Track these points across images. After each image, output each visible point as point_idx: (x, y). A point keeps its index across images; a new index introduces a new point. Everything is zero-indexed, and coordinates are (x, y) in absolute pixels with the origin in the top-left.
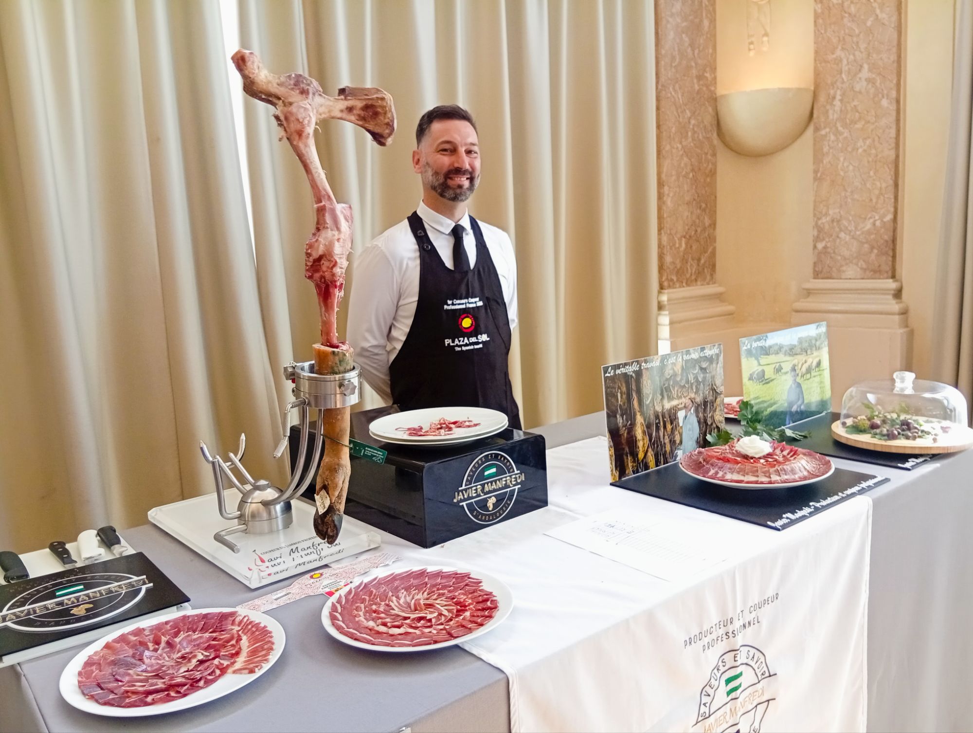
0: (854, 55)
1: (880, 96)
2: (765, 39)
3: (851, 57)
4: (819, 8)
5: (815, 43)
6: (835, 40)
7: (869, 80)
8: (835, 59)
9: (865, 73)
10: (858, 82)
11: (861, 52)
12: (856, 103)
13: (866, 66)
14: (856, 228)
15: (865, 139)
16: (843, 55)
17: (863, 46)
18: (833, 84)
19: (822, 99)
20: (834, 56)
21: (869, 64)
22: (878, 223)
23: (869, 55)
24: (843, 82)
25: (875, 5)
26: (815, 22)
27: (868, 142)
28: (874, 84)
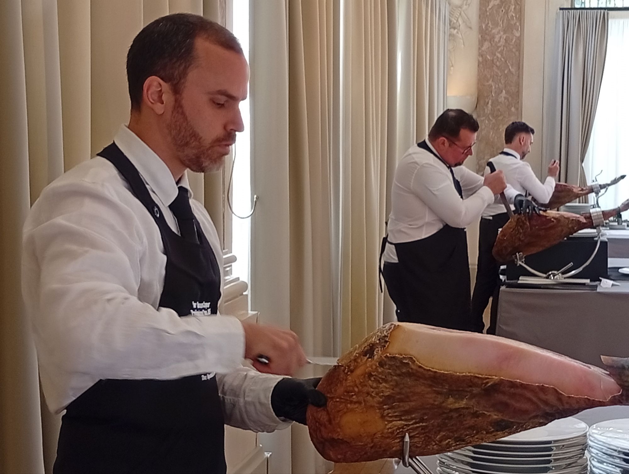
0: (498, 85)
1: (511, 106)
2: (452, 68)
3: (497, 86)
4: (481, 59)
5: (478, 75)
6: (489, 76)
7: (505, 98)
8: (489, 85)
9: (504, 94)
10: (500, 98)
11: (502, 84)
12: (499, 107)
13: (504, 91)
16: (493, 84)
17: (503, 82)
18: (487, 97)
19: (482, 102)
20: (488, 84)
21: (505, 91)
23: (505, 87)
24: (493, 97)
25: (509, 64)
26: (478, 66)
28: (508, 100)
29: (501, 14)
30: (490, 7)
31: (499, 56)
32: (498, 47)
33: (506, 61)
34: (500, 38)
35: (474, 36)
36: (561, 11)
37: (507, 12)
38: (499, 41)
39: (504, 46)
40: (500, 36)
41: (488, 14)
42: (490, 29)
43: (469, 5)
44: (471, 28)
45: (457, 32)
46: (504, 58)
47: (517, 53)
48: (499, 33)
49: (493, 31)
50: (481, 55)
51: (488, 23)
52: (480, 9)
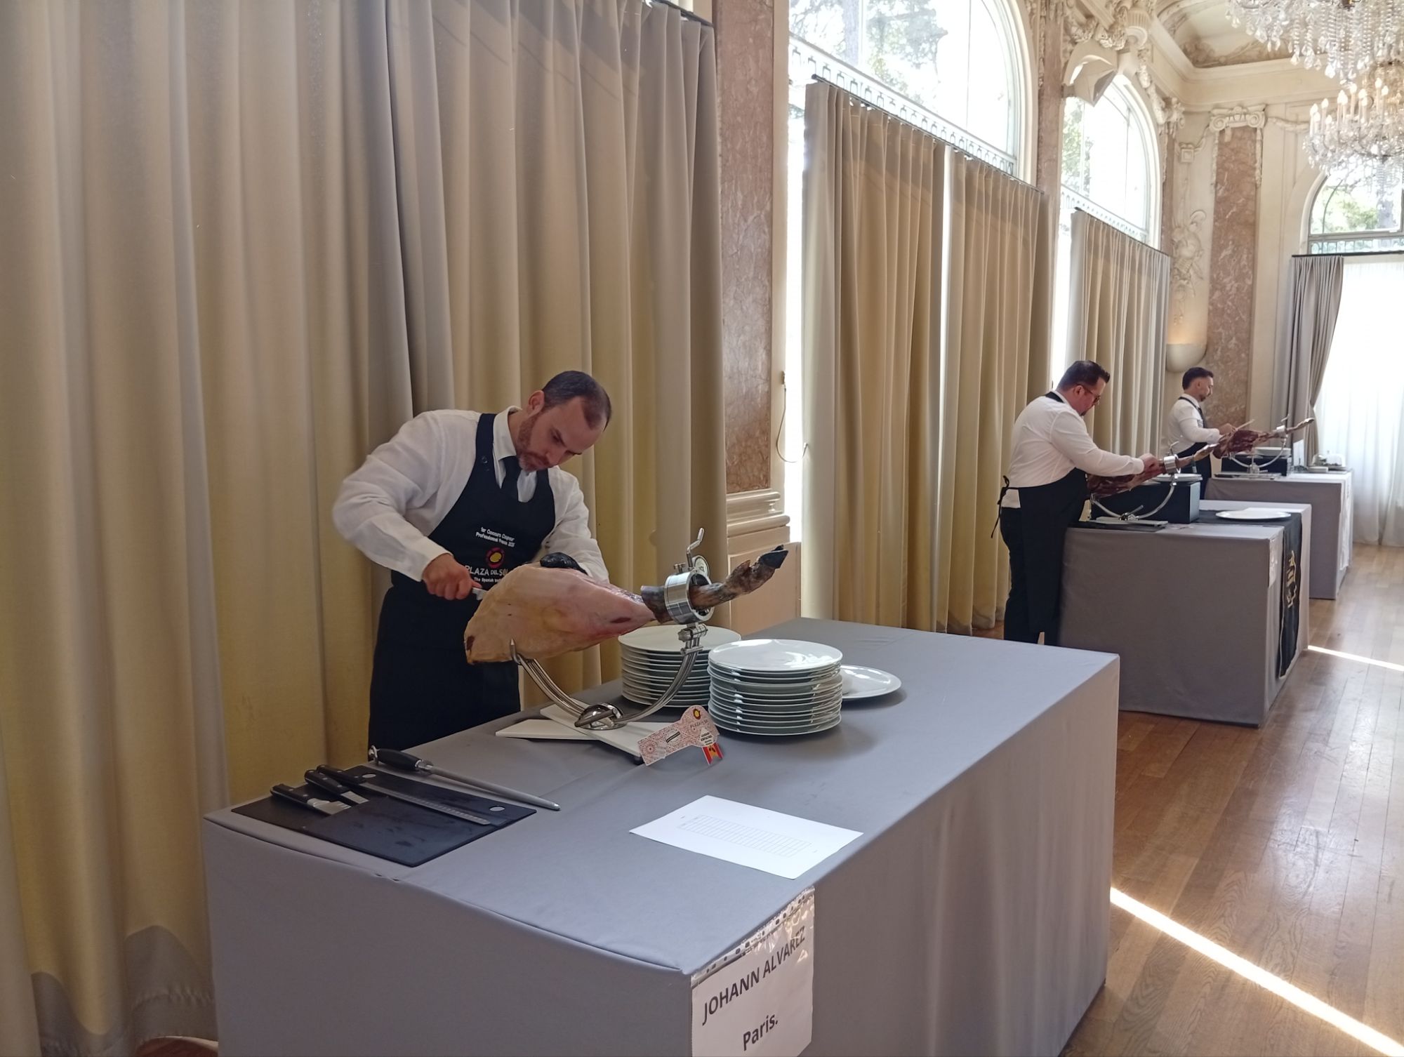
1: (1241, 352)
2: (1181, 317)
3: (1227, 333)
4: (1211, 308)
5: (1208, 323)
6: (1219, 324)
7: (1235, 344)
9: (1234, 341)
10: (1230, 345)
11: (1232, 331)
12: (1228, 354)
13: (1234, 338)
14: (1227, 410)
15: (1232, 371)
16: (1222, 331)
17: (1233, 328)
18: (1217, 343)
19: (1211, 349)
20: (1218, 331)
21: (1236, 337)
22: (1238, 409)
23: (1236, 333)
24: (1222, 343)
25: (1240, 312)
26: (1209, 314)
27: (1234, 371)
28: (1238, 346)
29: (1233, 263)
30: (1222, 257)
31: (1230, 304)
32: (1230, 296)
33: (1237, 309)
34: (1232, 286)
35: (1205, 286)
36: (1294, 259)
37: (1239, 262)
38: (1231, 290)
39: (1235, 295)
40: (1230, 284)
41: (1220, 263)
42: (1221, 279)
43: (1201, 256)
44: (1202, 278)
45: (1188, 283)
46: (1235, 306)
47: (1249, 301)
48: (1230, 281)
49: (1225, 280)
50: (1211, 304)
51: (1219, 273)
52: (1212, 260)
